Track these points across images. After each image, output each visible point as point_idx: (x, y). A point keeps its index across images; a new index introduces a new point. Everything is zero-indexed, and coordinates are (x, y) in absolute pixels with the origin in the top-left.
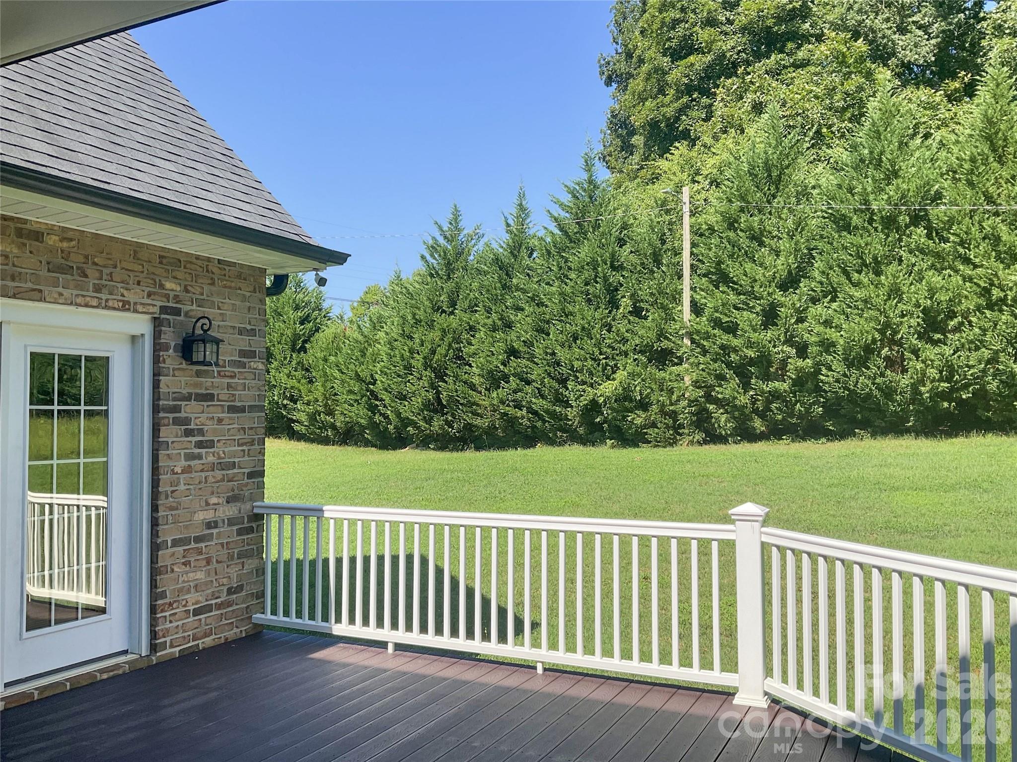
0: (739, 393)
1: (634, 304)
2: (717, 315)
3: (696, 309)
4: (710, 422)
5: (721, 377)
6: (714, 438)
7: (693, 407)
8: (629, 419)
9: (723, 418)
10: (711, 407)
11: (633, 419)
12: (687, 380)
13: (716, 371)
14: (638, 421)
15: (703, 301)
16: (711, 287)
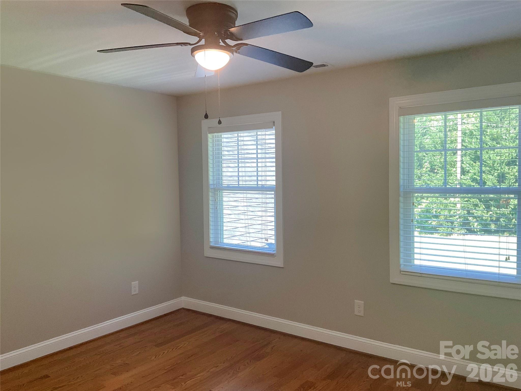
0: (484, 213)
1: (431, 167)
2: (475, 176)
3: (463, 172)
4: (470, 224)
5: (476, 205)
6: (471, 231)
7: (461, 218)
8: (429, 222)
9: (476, 224)
10: (470, 218)
11: (432, 222)
12: (459, 206)
13: (474, 202)
14: (434, 223)
15: (467, 168)
16: (472, 162)
